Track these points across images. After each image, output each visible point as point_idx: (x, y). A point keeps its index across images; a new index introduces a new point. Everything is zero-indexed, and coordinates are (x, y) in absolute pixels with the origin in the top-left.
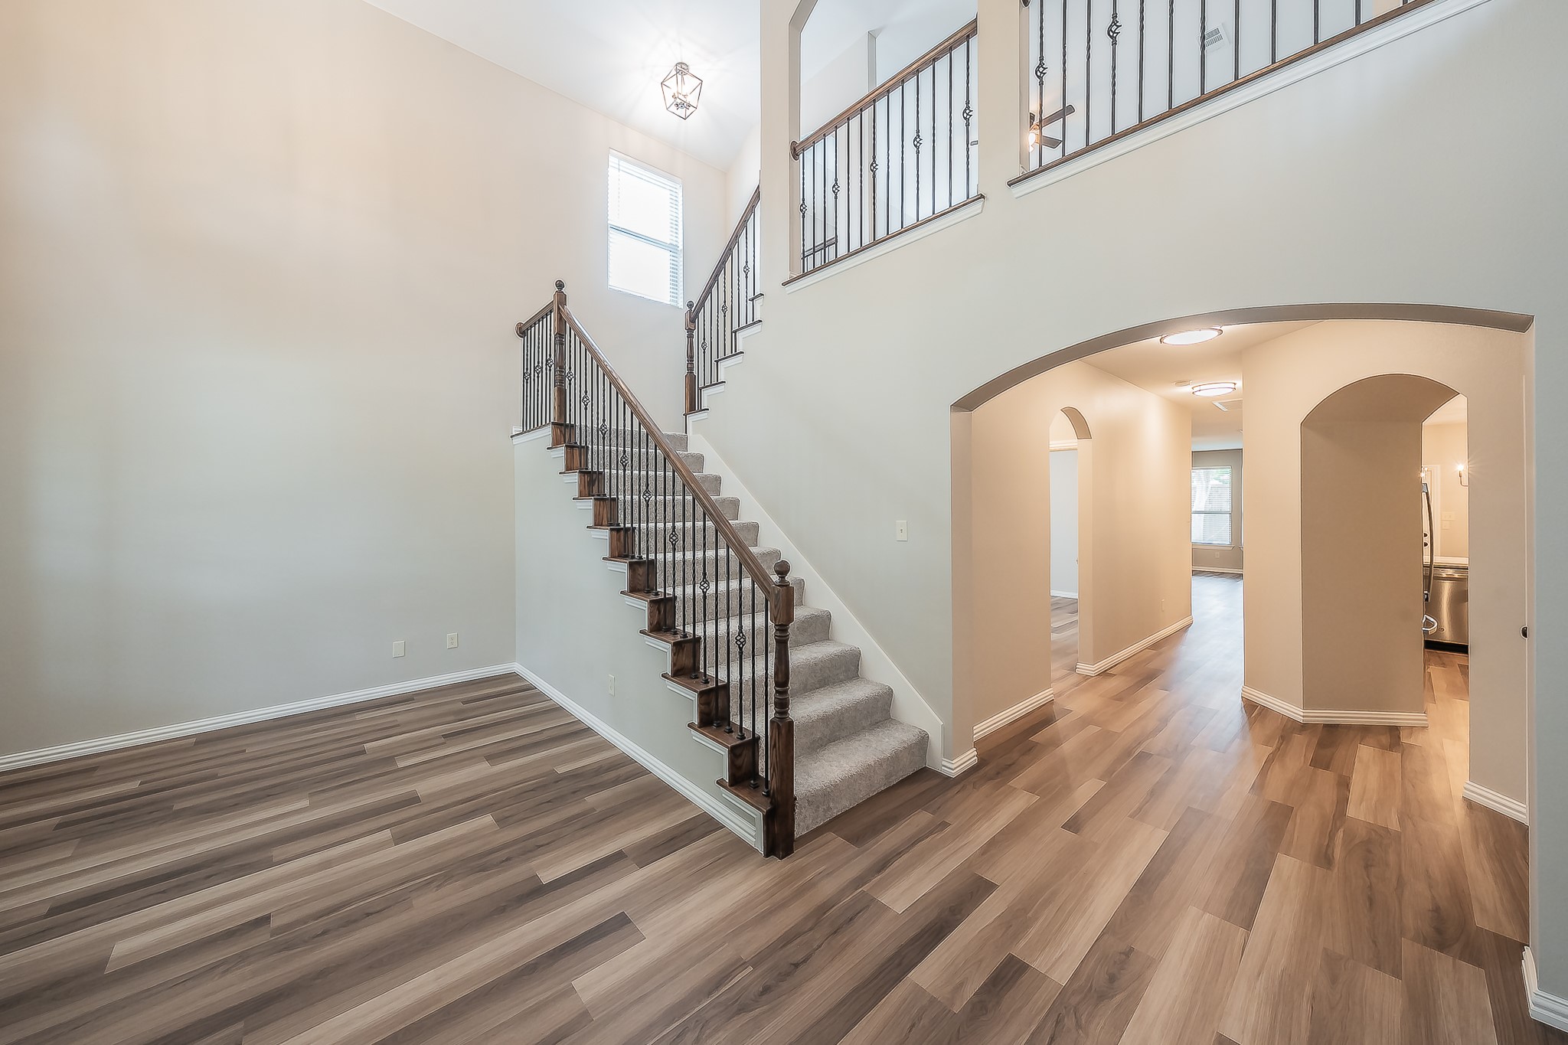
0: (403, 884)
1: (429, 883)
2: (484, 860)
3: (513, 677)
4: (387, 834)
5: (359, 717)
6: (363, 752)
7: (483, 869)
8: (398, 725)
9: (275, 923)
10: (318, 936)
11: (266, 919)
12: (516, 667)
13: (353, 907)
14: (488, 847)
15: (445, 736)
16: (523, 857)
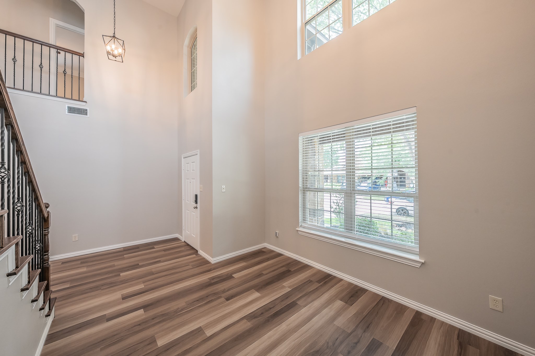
1: (182, 310)
2: (161, 319)
7: (163, 315)
11: (228, 299)
13: (203, 303)
14: (161, 325)
16: (147, 320)
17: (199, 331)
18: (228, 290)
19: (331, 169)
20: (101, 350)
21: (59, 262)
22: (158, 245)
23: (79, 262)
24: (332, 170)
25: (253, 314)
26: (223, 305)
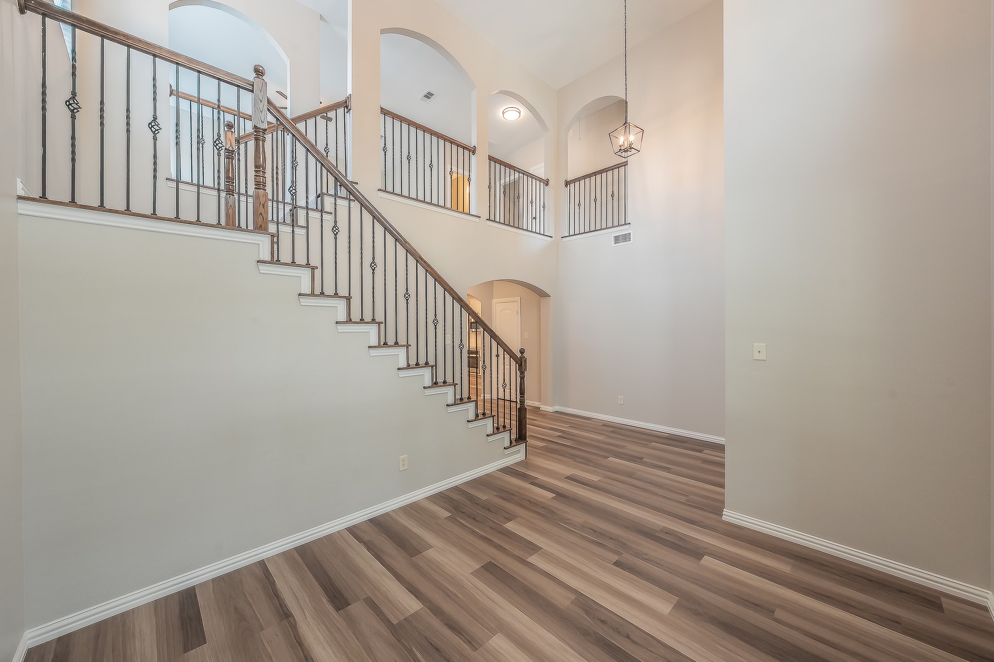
0: (573, 531)
4: (533, 559)
9: (616, 558)
10: (614, 539)
11: (617, 564)
17: (534, 548)
18: (647, 560)
20: (496, 496)
21: (599, 422)
22: (714, 450)
23: (611, 429)
25: (596, 607)
26: (600, 560)
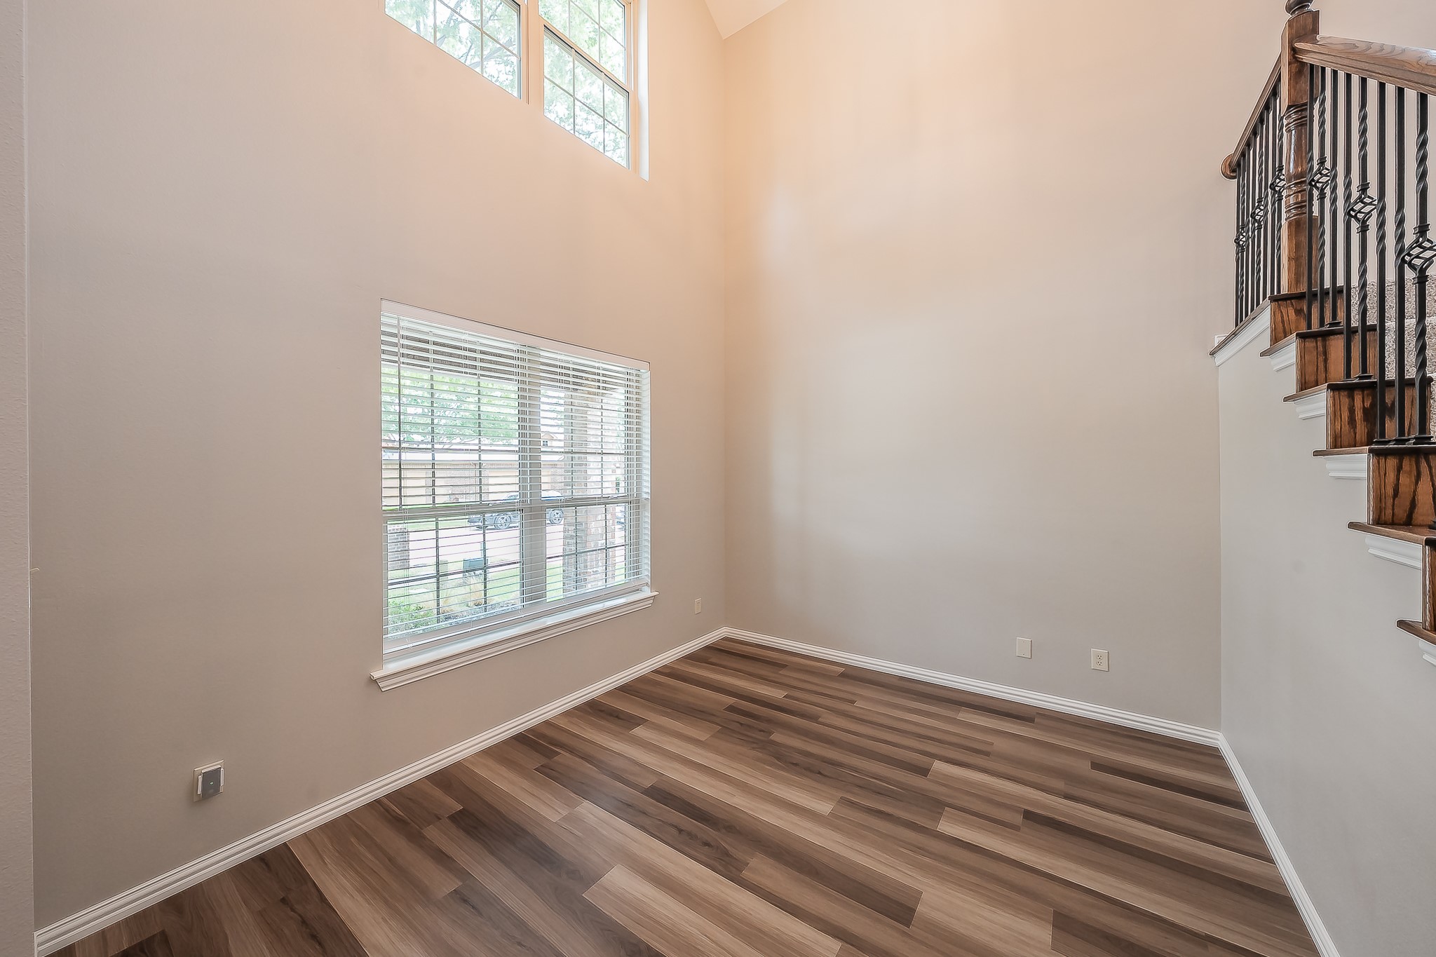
3: (1209, 757)
5: (965, 716)
6: (924, 771)
8: (987, 754)
12: (1219, 740)
15: (1028, 815)
19: (477, 448)
24: (480, 450)
